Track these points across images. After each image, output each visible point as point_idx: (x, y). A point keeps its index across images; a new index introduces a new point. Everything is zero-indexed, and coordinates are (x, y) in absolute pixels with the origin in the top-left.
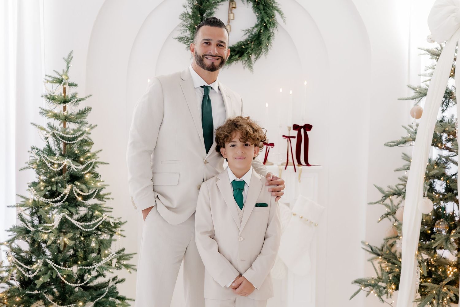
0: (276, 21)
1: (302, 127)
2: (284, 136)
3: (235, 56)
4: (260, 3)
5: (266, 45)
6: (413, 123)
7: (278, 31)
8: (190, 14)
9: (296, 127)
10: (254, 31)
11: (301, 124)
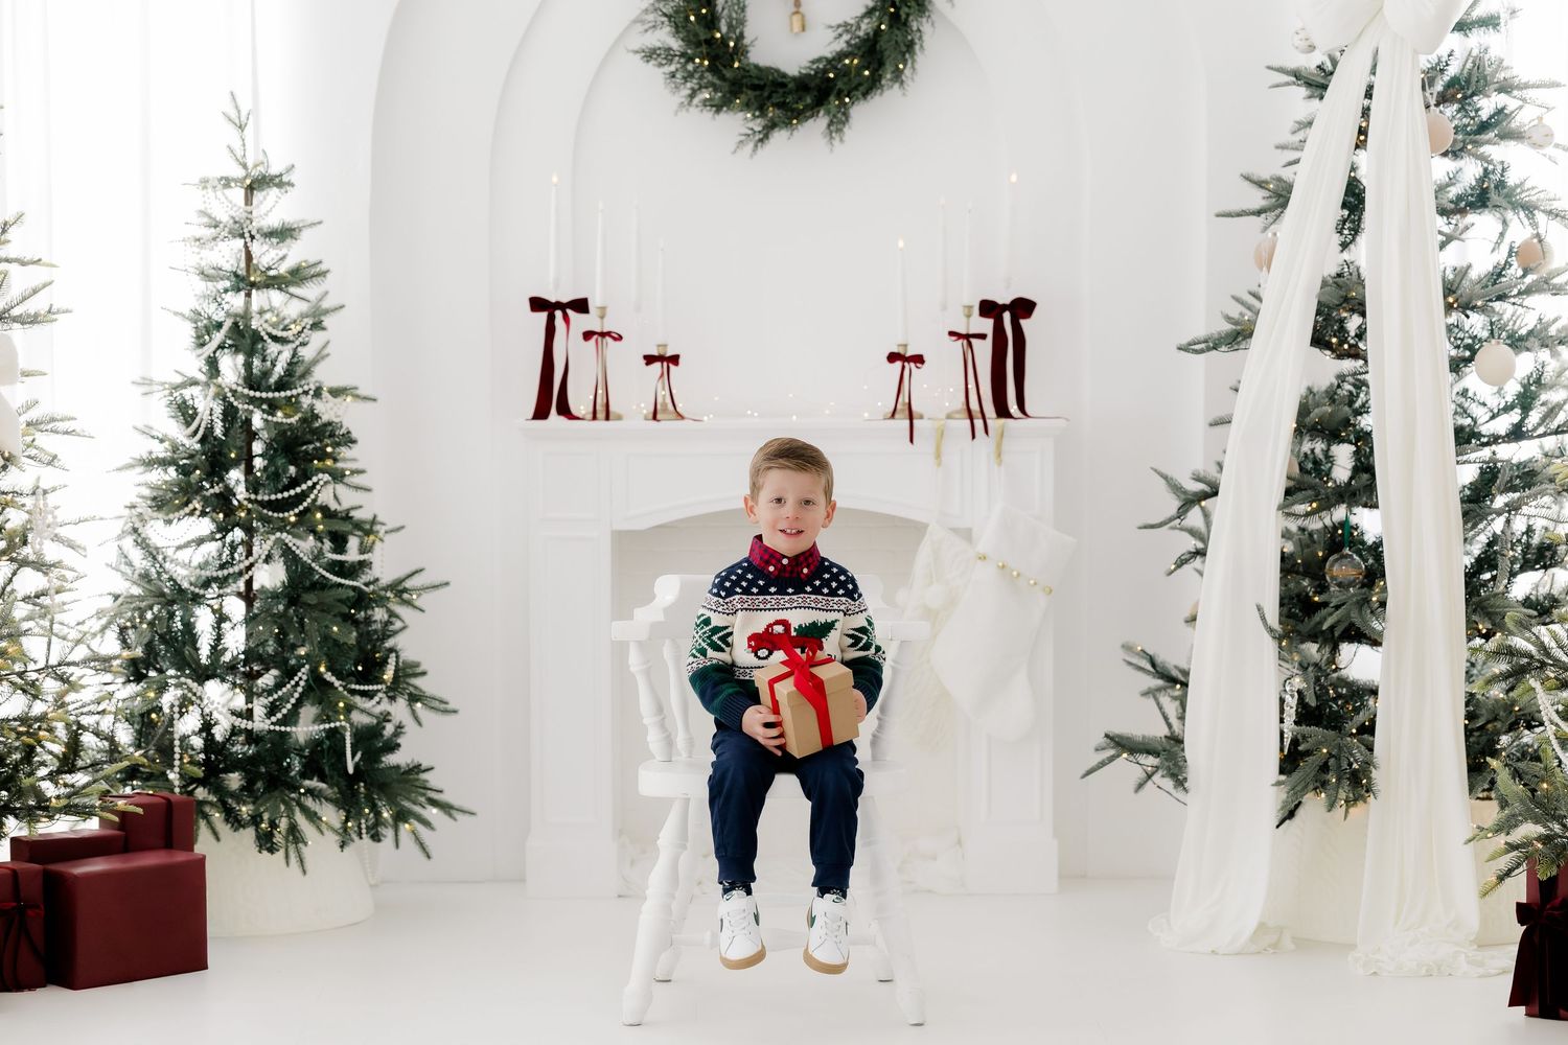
1: (1004, 308)
2: (952, 334)
5: (897, 66)
7: (932, 25)
9: (988, 308)
10: (863, 26)
11: (1004, 299)
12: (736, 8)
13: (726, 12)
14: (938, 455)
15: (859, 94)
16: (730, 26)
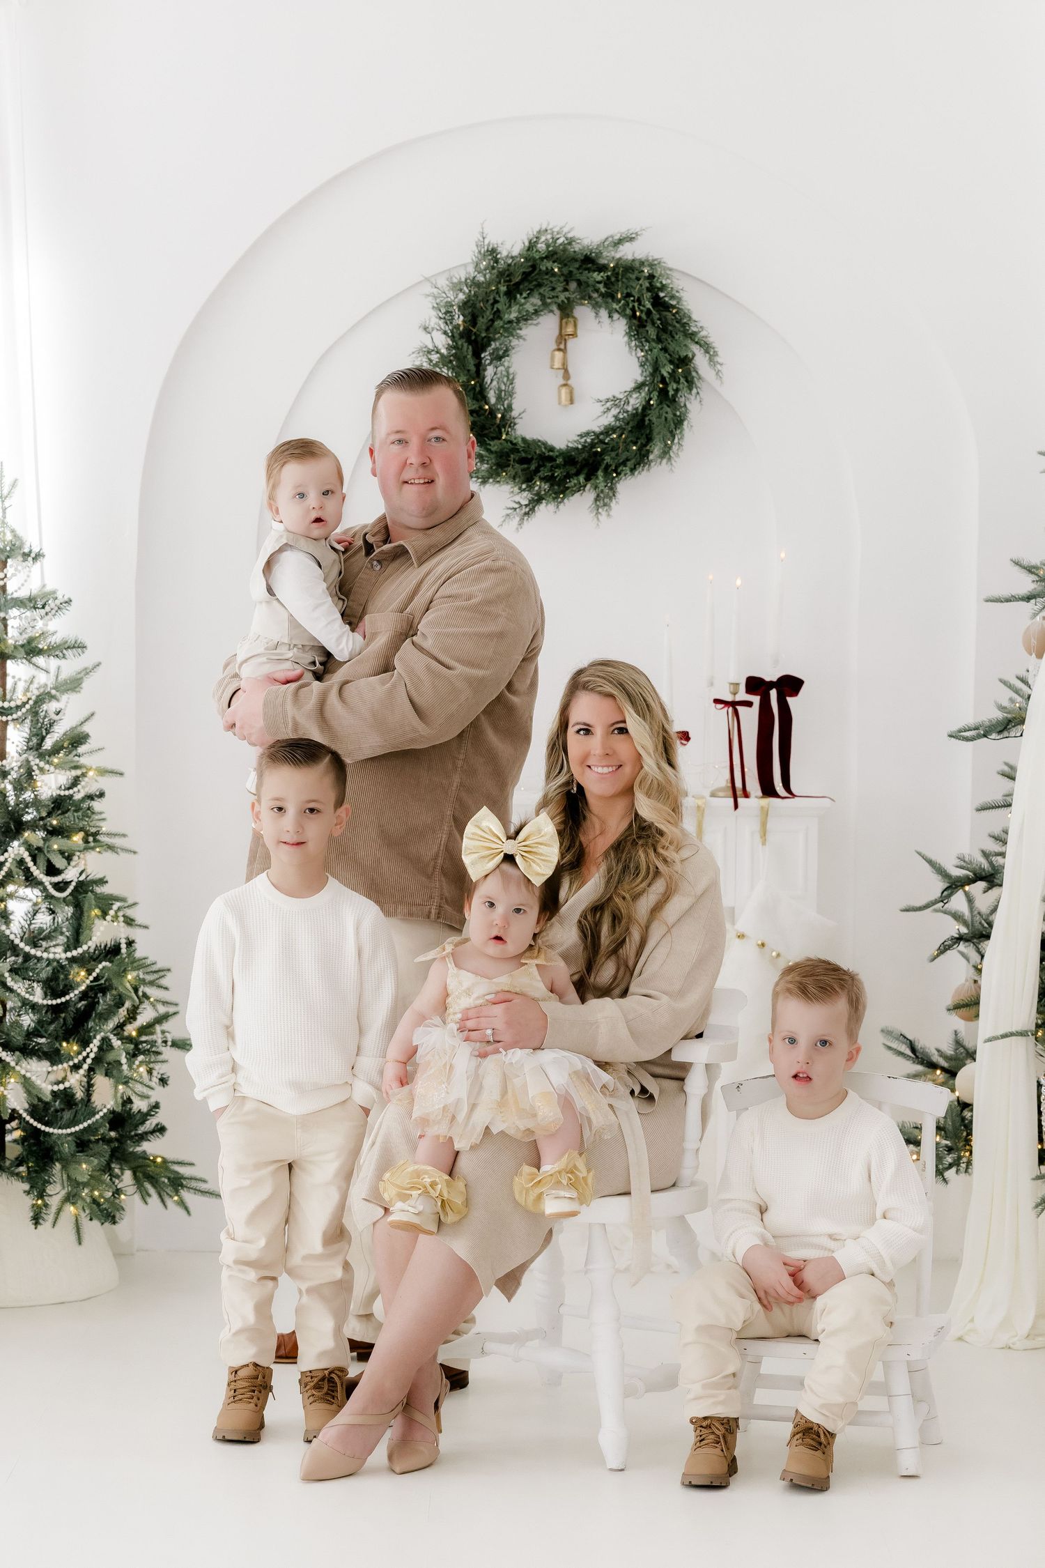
0: (697, 372)
1: (771, 685)
2: (718, 701)
3: (575, 478)
4: (649, 320)
5: (666, 444)
6: (1028, 671)
7: (701, 401)
8: (444, 351)
9: (754, 685)
10: (632, 401)
11: (771, 675)
12: (505, 379)
13: (495, 383)
15: (627, 470)
16: (499, 398)
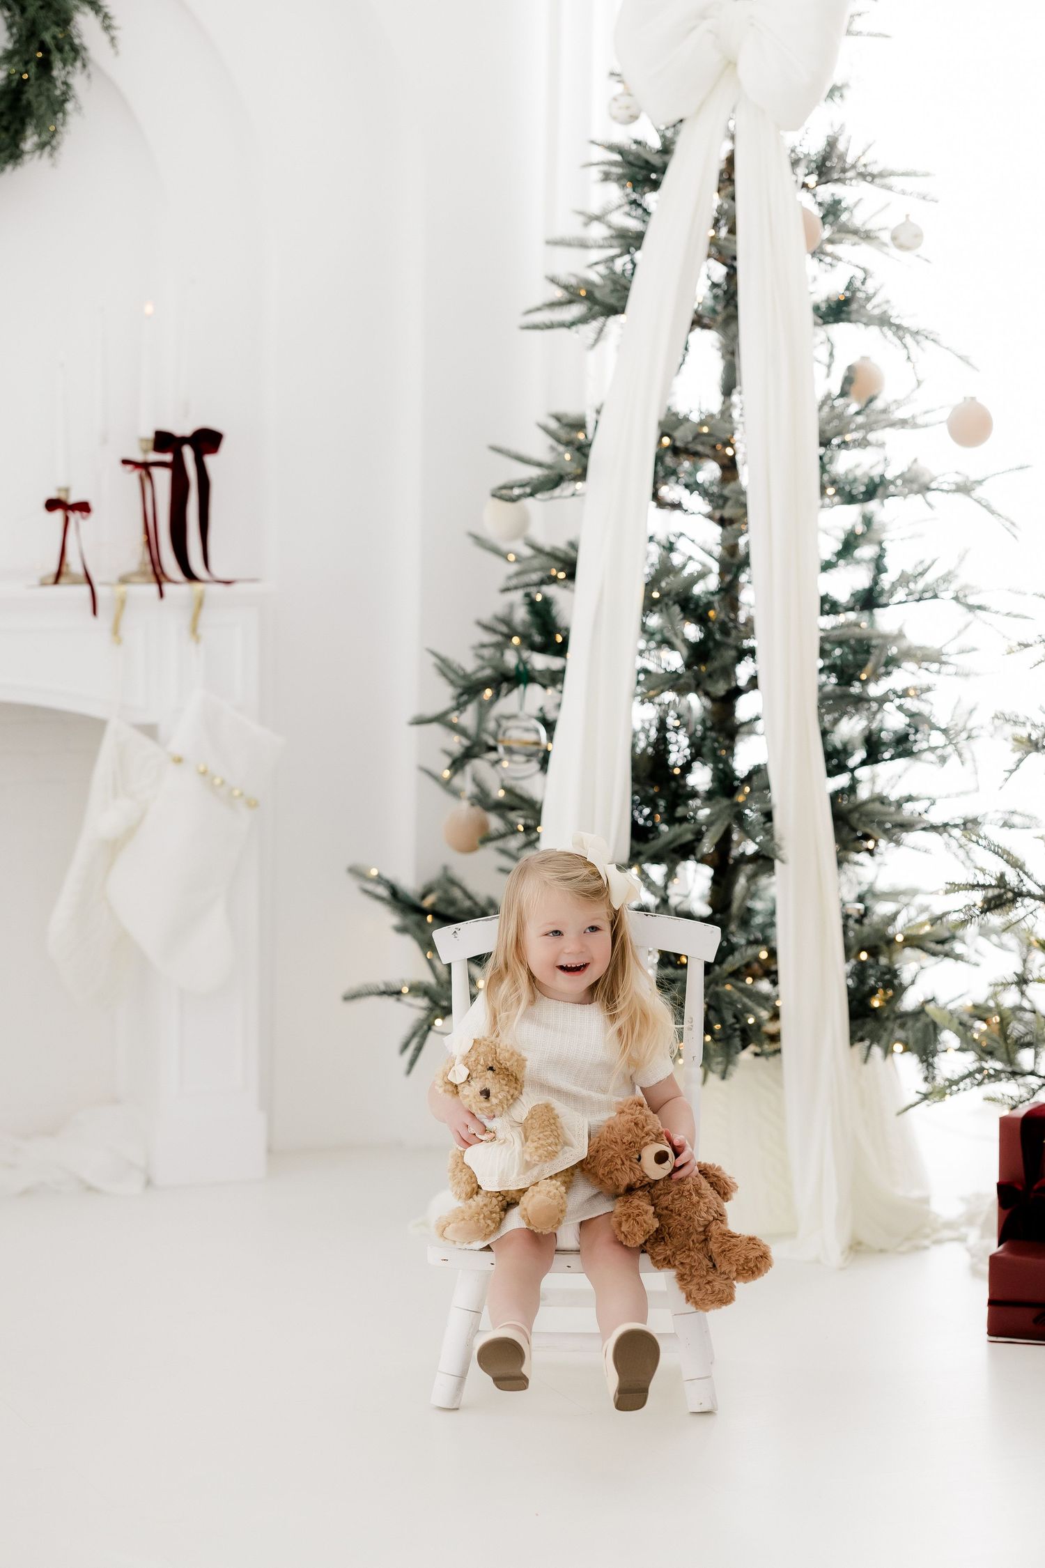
0: (80, 38)
1: (184, 440)
2: (126, 462)
7: (87, 77)
9: (163, 441)
11: (183, 429)
14: (116, 630)
